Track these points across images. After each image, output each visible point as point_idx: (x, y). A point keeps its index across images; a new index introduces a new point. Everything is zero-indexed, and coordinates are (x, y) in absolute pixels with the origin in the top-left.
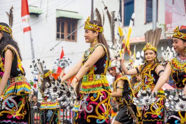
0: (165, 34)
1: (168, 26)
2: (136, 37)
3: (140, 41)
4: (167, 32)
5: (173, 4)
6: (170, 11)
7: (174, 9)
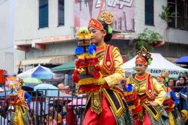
0: (75, 35)
1: (77, 28)
2: (51, 37)
3: (54, 41)
4: (76, 34)
5: (80, 10)
6: (78, 16)
7: (81, 15)
